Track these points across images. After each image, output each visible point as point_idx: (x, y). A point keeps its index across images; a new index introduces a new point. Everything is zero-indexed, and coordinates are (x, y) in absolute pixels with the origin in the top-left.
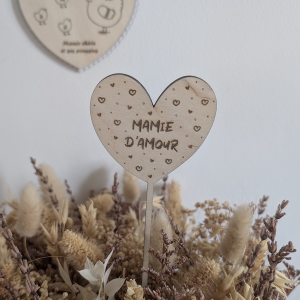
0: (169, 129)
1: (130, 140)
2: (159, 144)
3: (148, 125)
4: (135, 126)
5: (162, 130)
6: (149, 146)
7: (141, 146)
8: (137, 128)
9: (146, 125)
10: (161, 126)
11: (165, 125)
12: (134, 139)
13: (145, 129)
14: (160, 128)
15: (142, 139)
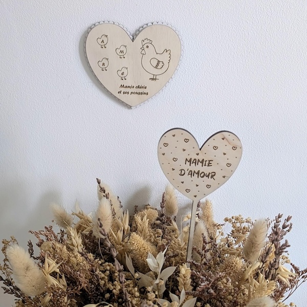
0: (210, 165)
1: (183, 171)
2: (202, 175)
3: (196, 162)
4: (187, 161)
5: (205, 165)
6: (196, 175)
7: (190, 175)
8: (188, 163)
9: (194, 161)
10: (204, 162)
11: (207, 162)
12: (186, 170)
13: (194, 164)
14: (204, 164)
15: (191, 171)
